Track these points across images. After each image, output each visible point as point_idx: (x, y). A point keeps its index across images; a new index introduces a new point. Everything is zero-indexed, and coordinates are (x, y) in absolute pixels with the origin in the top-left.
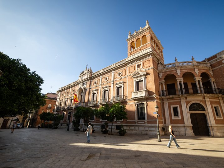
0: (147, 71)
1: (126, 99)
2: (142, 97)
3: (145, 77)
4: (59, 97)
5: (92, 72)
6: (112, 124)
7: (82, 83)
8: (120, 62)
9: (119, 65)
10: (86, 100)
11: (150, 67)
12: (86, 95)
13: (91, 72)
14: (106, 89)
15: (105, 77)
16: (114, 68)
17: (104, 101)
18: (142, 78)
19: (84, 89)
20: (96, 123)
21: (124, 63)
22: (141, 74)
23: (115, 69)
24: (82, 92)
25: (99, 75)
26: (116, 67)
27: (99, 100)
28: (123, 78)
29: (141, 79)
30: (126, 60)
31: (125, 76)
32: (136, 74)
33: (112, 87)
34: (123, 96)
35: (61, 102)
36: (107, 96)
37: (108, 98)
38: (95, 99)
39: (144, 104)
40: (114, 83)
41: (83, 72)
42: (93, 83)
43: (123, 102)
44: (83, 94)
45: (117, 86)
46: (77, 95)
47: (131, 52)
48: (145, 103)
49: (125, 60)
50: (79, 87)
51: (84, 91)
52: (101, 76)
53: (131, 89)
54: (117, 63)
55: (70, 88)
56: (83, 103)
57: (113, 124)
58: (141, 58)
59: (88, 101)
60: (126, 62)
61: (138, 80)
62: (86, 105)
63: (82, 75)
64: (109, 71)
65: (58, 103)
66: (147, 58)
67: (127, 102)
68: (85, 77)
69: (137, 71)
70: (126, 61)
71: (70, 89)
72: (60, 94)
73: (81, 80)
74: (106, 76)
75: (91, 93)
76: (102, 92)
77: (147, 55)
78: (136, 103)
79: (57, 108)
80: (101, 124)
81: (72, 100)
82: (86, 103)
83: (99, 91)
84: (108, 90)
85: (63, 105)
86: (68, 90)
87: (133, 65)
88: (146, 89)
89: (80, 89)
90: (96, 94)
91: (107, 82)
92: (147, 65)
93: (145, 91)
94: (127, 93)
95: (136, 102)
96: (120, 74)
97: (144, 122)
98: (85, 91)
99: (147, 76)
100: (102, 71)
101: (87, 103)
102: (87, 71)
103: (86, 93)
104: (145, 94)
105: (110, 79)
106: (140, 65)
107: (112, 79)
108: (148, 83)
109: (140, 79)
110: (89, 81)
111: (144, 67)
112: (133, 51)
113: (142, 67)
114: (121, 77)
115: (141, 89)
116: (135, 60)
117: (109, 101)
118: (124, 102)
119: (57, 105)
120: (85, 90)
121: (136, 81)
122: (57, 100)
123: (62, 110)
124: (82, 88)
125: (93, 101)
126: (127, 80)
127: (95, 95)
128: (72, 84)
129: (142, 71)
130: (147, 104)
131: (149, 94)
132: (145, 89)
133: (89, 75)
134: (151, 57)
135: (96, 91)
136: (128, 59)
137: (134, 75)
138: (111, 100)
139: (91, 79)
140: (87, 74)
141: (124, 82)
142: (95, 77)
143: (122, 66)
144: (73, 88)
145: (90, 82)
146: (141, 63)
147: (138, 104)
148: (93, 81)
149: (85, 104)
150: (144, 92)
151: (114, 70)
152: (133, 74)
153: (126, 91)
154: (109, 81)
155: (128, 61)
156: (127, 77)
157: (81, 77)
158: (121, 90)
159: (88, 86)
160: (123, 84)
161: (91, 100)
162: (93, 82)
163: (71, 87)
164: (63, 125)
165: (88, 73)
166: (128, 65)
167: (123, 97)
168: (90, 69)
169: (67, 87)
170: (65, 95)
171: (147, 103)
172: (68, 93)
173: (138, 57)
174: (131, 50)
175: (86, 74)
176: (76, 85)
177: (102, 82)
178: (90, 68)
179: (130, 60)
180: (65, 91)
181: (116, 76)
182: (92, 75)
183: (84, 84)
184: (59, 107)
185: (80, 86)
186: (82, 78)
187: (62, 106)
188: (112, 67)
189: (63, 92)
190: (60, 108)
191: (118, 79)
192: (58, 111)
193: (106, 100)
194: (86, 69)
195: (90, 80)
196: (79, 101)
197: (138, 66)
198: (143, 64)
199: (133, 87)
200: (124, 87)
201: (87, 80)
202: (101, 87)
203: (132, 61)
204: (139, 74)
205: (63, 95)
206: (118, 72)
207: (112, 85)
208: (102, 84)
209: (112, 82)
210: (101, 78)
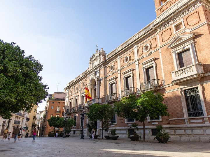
0: (194, 32)
1: (162, 84)
2: (191, 76)
3: (193, 42)
4: (67, 96)
5: (106, 54)
6: (144, 127)
7: (93, 72)
8: (145, 28)
9: (144, 34)
10: (102, 95)
11: (201, 23)
12: (101, 87)
13: (104, 55)
14: (128, 74)
15: (125, 57)
16: (136, 40)
17: (128, 92)
18: (188, 46)
19: (97, 79)
20: (120, 126)
21: (152, 29)
22: (185, 38)
24: (96, 84)
25: (115, 56)
26: (139, 37)
27: (119, 92)
28: (153, 52)
29: (186, 48)
30: (154, 22)
31: (156, 48)
32: (175, 40)
33: (137, 70)
34: (156, 81)
35: (71, 102)
36: (131, 85)
37: (134, 87)
38: (114, 92)
39: (197, 88)
40: (139, 64)
41: (93, 56)
42: (108, 69)
43: (159, 90)
44: (96, 87)
45: (144, 66)
46: (90, 90)
47: (161, 9)
48: (199, 86)
49: (152, 24)
50: (91, 78)
51: (98, 82)
52: (119, 57)
53: (170, 67)
54: (140, 32)
55: (79, 81)
56: (99, 99)
57: (146, 127)
58: (180, 12)
59: (105, 95)
60: (154, 26)
61: (180, 49)
62: (102, 103)
63: (93, 61)
64: (130, 47)
65: (67, 104)
66: (193, 9)
67: (164, 90)
68: (97, 63)
69: (176, 36)
70: (155, 23)
71: (80, 83)
72: (68, 91)
73: (91, 68)
74: (126, 55)
75: (108, 83)
76: (123, 80)
77: (191, 4)
78: (181, 89)
79: (67, 110)
80: (126, 128)
81: (84, 98)
82: (102, 98)
83: (119, 79)
84: (132, 76)
85: (73, 105)
86: (77, 85)
87: (168, 28)
88: (197, 63)
89: (93, 80)
90: (115, 84)
91: (129, 63)
92: (193, 20)
93: (196, 65)
94: (162, 76)
95: (181, 87)
96: (146, 47)
97: (201, 121)
98: (99, 82)
99: (196, 40)
100: (119, 49)
102: (98, 54)
103: (100, 86)
104: (197, 71)
105: (132, 58)
106: (181, 24)
107: (136, 58)
108: (200, 50)
109: (184, 47)
110: (103, 67)
111: (188, 27)
112: (165, 6)
113: (184, 27)
114: (150, 51)
115: (187, 65)
116: (169, 19)
117: (135, 91)
119: (67, 105)
120: (99, 80)
121: (177, 52)
122: (66, 99)
123: (72, 112)
124: (95, 78)
125: (112, 95)
126: (160, 54)
127: (114, 86)
128: (81, 76)
129: (186, 33)
130: (203, 88)
131: (204, 70)
132: (195, 61)
133: (102, 59)
134: (199, 5)
135: (115, 80)
136: (158, 20)
137: (172, 43)
138: (138, 90)
139: (105, 63)
140: (98, 58)
141: (156, 59)
142: (111, 60)
143: (149, 33)
144: (83, 81)
145: (105, 68)
146: (182, 20)
147: (185, 91)
148: (108, 66)
149: (100, 100)
150: (194, 68)
151: (137, 43)
152: (170, 42)
153: (161, 72)
154: (132, 61)
155: (158, 23)
156: (160, 50)
157: (91, 64)
158: (152, 72)
159: (102, 75)
160: (153, 62)
161: (108, 93)
162: (109, 67)
163: (81, 80)
164: (76, 132)
165: (100, 56)
166: (159, 30)
167: (158, 83)
168: (102, 51)
169: (75, 81)
170: (75, 92)
171: (204, 85)
172: (77, 88)
173: (175, 11)
174: (160, 5)
175: (97, 58)
176: (86, 77)
177: (121, 66)
178: (102, 49)
179: (162, 21)
180: (74, 87)
181: (140, 53)
182: (105, 58)
183: (96, 72)
184: (69, 108)
185: (91, 76)
186: (93, 65)
187: (72, 107)
188: (133, 40)
189: (71, 89)
190: (71, 109)
191: (144, 56)
192: (69, 114)
193: (131, 90)
194: (97, 51)
195: (104, 66)
196: (93, 98)
197: (177, 27)
198: (185, 22)
199: (173, 63)
200: (156, 67)
201: (99, 66)
202: (121, 73)
203: (164, 22)
204: (181, 39)
205: (71, 92)
206: (144, 45)
207: (137, 67)
208: (121, 67)
209: (137, 63)
210: (118, 60)
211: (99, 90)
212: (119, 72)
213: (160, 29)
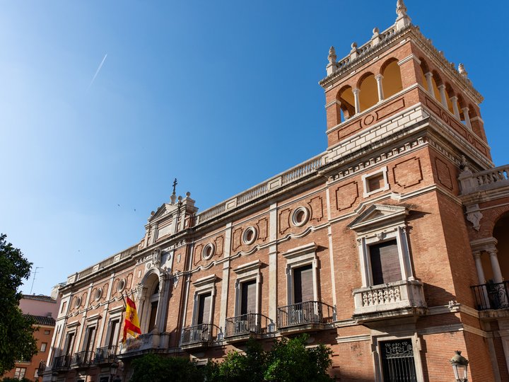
0: (409, 202)
1: (330, 318)
2: (398, 310)
3: (404, 225)
5: (196, 210)
7: (156, 255)
8: (300, 168)
9: (297, 182)
10: (172, 324)
11: (423, 186)
12: (172, 300)
13: (191, 211)
14: (248, 273)
15: (245, 227)
16: (276, 191)
17: (244, 326)
18: (393, 232)
19: (165, 276)
21: (315, 174)
22: (387, 213)
23: (279, 197)
24: (157, 288)
25: (221, 222)
26: (284, 187)
27: (221, 322)
28: (313, 229)
29: (389, 237)
30: (320, 158)
31: (322, 223)
32: (366, 213)
33: (272, 267)
36: (253, 307)
37: (260, 314)
38: (207, 319)
39: (409, 341)
40: (278, 253)
41: (159, 209)
42: (198, 252)
43: (321, 331)
44: (159, 298)
45: (289, 261)
46: (138, 305)
47: (340, 130)
48: (415, 338)
49: (316, 160)
50: (146, 270)
51: (164, 285)
52: (229, 225)
53: (350, 276)
54: (286, 174)
55: (108, 274)
56: (161, 335)
58: (381, 149)
59: (179, 327)
60: (322, 168)
61: (374, 237)
62: (170, 347)
63: (158, 223)
64: (260, 205)
65: (58, 341)
66: (408, 149)
67: (334, 332)
68: (168, 230)
69: (369, 203)
70: (323, 162)
71: (110, 280)
72: (68, 300)
73: (151, 243)
74: (248, 223)
75: (193, 291)
76: (234, 289)
77: (404, 138)
78: (375, 338)
79: (57, 362)
81: (118, 325)
82: (171, 335)
83: (223, 285)
84: (258, 281)
85: (77, 347)
86: (99, 285)
87: (351, 180)
88: (411, 279)
89: (150, 277)
90: (211, 298)
91: (253, 246)
92: (408, 175)
93: (409, 284)
94: (333, 296)
95: (375, 332)
96: (299, 215)
98: (168, 285)
99: (411, 223)
100: (232, 205)
101: (175, 337)
102: (175, 208)
103: (170, 296)
104: (411, 300)
105: (262, 235)
106: (380, 176)
107: (272, 237)
108: (420, 250)
109: (384, 235)
110: (184, 243)
111: (395, 187)
112: (348, 125)
113: (386, 187)
114: (308, 225)
116: (355, 160)
118: (325, 333)
119: (58, 346)
120: (169, 279)
121: (368, 242)
122: (57, 323)
123: (74, 366)
124: (157, 272)
125: (199, 328)
126: (330, 238)
127: (209, 300)
128: (117, 260)
129: (390, 201)
130: (423, 343)
131: (427, 299)
132: (408, 276)
133: (184, 222)
134: (421, 143)
135: (212, 285)
136: (331, 157)
137: (358, 219)
138: (269, 323)
139: (191, 235)
140: (175, 216)
142: (207, 228)
143: (309, 183)
144: (122, 275)
145: (189, 247)
146: (384, 169)
147: (382, 343)
148: (198, 242)
149: (165, 340)
150: (404, 290)
151: (278, 199)
152: (353, 213)
153: (330, 285)
154: (260, 242)
155: (331, 164)
156: (330, 229)
157: (153, 231)
158: (309, 280)
159: (180, 266)
160: (313, 255)
161: (189, 321)
162: (199, 248)
163: (115, 271)
165: (179, 212)
166: (330, 181)
167: (320, 312)
168: (188, 200)
169: (96, 269)
170: (90, 304)
171: (425, 337)
172: (100, 294)
173: (371, 146)
174: (339, 121)
175: (171, 216)
176: (132, 263)
177: (232, 249)
178: (188, 194)
179: (339, 160)
180: (88, 289)
181: (284, 225)
182: (193, 220)
183: (162, 256)
184: (65, 354)
186: (157, 234)
187: (76, 350)
188: (268, 189)
190: (68, 358)
191: (293, 236)
193: (252, 321)
194: (173, 198)
195: (187, 241)
196: (145, 329)
197: (373, 183)
198: (391, 175)
199: (357, 268)
200: (318, 269)
201: (174, 240)
202: (230, 268)
203: (344, 165)
204: (378, 213)
205: (80, 302)
206: (294, 208)
207: (273, 258)
208: (233, 254)
209: (273, 249)
210: (228, 234)
211: (165, 307)
212: (226, 265)
213: (334, 178)
